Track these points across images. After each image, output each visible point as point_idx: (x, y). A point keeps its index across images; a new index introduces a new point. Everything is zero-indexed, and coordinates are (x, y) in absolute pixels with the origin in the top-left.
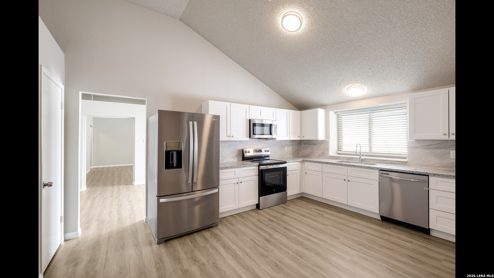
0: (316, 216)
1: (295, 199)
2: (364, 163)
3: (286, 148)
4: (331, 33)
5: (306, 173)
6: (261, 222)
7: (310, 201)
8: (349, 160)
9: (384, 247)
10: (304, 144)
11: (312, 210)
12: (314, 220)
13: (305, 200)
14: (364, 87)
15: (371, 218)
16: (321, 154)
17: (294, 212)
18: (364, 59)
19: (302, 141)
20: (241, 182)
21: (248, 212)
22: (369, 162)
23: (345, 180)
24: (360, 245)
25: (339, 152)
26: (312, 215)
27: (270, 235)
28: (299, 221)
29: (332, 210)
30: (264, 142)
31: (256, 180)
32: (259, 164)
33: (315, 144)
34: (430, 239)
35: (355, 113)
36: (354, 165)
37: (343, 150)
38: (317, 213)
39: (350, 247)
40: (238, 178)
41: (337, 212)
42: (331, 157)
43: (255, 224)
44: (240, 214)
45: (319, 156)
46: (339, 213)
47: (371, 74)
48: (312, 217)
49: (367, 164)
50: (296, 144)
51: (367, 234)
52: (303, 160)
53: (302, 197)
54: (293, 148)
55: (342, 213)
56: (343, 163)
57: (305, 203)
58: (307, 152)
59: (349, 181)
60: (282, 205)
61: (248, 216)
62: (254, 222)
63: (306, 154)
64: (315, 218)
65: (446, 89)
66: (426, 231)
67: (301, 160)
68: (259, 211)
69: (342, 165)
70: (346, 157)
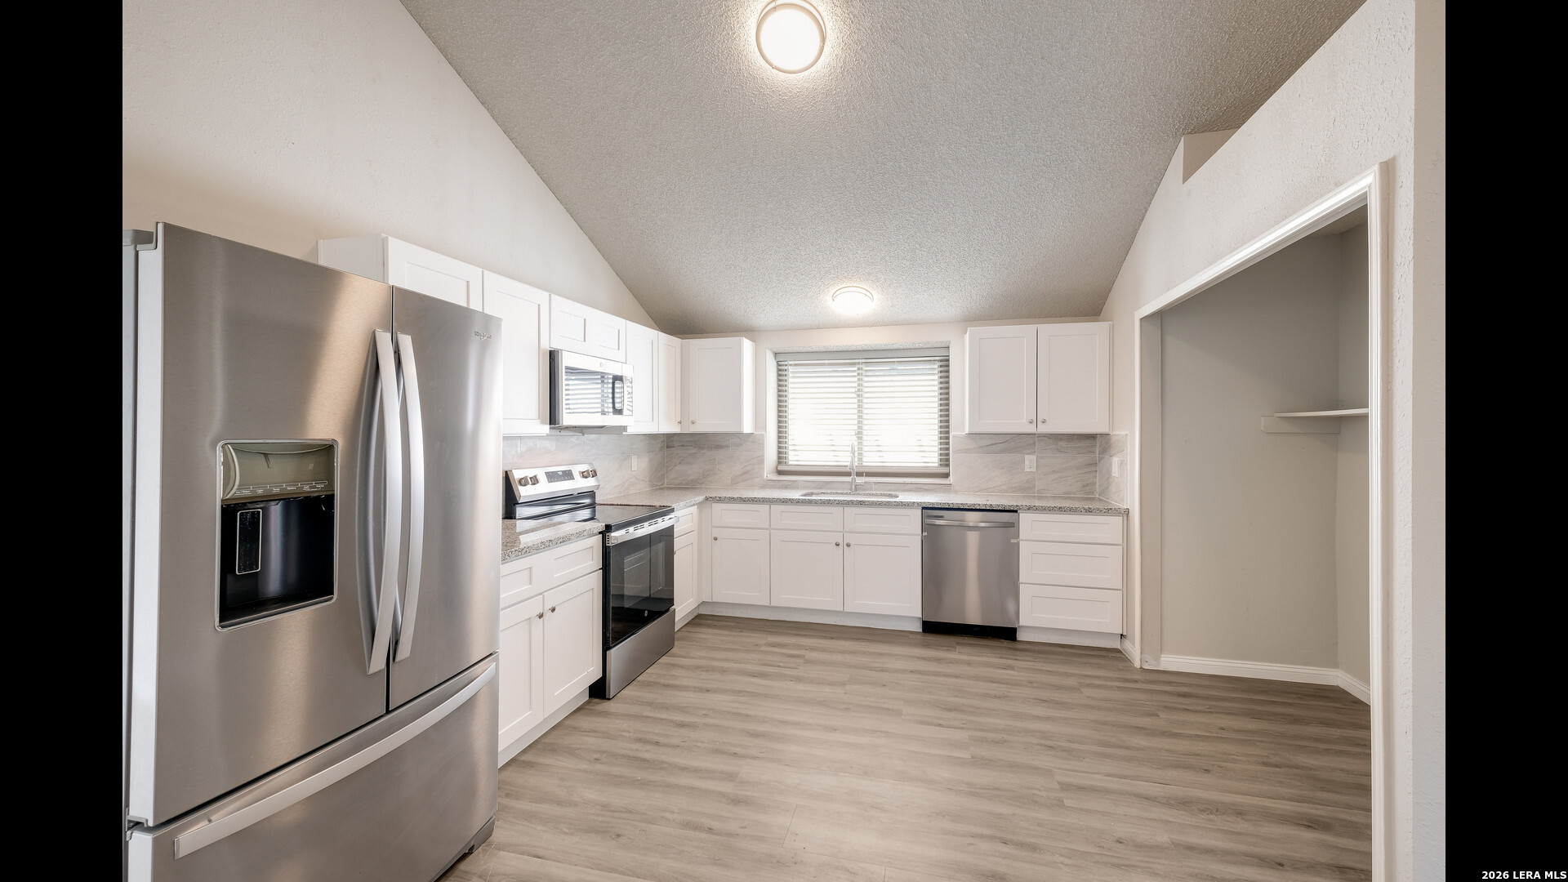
0: (793, 665)
1: (685, 629)
2: (864, 494)
3: (635, 461)
4: (880, 121)
5: (716, 539)
6: (657, 743)
7: (733, 624)
8: (820, 488)
9: (987, 695)
10: (683, 446)
11: (763, 648)
12: (799, 680)
13: (715, 623)
14: (874, 293)
15: (901, 633)
16: (740, 475)
17: (724, 671)
18: (914, 222)
19: (675, 438)
20: (553, 610)
21: (567, 722)
22: (871, 489)
23: (837, 545)
24: (950, 710)
25: (781, 468)
26: (779, 666)
27: (730, 777)
28: (766, 696)
29: (811, 635)
30: (573, 439)
31: (595, 590)
32: (606, 526)
33: (719, 447)
34: (1016, 650)
35: (827, 362)
36: (863, 502)
37: (790, 463)
38: (784, 654)
39: (940, 725)
40: (540, 594)
41: (826, 638)
42: (771, 483)
43: (644, 760)
44: (546, 740)
45: (734, 482)
46: (832, 641)
47: (908, 263)
48: (787, 672)
49: (873, 494)
50: (659, 446)
51: (935, 675)
52: (707, 499)
53: (699, 616)
54: (651, 460)
55: (838, 638)
56: (814, 498)
57: (726, 632)
58: (692, 470)
59: (848, 545)
60: (664, 659)
61: (586, 738)
62: (631, 753)
63: (689, 479)
64: (795, 673)
65: (1033, 328)
66: (1006, 634)
67: (700, 498)
68: (605, 706)
69: (810, 502)
70: (813, 482)
